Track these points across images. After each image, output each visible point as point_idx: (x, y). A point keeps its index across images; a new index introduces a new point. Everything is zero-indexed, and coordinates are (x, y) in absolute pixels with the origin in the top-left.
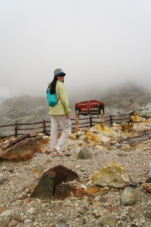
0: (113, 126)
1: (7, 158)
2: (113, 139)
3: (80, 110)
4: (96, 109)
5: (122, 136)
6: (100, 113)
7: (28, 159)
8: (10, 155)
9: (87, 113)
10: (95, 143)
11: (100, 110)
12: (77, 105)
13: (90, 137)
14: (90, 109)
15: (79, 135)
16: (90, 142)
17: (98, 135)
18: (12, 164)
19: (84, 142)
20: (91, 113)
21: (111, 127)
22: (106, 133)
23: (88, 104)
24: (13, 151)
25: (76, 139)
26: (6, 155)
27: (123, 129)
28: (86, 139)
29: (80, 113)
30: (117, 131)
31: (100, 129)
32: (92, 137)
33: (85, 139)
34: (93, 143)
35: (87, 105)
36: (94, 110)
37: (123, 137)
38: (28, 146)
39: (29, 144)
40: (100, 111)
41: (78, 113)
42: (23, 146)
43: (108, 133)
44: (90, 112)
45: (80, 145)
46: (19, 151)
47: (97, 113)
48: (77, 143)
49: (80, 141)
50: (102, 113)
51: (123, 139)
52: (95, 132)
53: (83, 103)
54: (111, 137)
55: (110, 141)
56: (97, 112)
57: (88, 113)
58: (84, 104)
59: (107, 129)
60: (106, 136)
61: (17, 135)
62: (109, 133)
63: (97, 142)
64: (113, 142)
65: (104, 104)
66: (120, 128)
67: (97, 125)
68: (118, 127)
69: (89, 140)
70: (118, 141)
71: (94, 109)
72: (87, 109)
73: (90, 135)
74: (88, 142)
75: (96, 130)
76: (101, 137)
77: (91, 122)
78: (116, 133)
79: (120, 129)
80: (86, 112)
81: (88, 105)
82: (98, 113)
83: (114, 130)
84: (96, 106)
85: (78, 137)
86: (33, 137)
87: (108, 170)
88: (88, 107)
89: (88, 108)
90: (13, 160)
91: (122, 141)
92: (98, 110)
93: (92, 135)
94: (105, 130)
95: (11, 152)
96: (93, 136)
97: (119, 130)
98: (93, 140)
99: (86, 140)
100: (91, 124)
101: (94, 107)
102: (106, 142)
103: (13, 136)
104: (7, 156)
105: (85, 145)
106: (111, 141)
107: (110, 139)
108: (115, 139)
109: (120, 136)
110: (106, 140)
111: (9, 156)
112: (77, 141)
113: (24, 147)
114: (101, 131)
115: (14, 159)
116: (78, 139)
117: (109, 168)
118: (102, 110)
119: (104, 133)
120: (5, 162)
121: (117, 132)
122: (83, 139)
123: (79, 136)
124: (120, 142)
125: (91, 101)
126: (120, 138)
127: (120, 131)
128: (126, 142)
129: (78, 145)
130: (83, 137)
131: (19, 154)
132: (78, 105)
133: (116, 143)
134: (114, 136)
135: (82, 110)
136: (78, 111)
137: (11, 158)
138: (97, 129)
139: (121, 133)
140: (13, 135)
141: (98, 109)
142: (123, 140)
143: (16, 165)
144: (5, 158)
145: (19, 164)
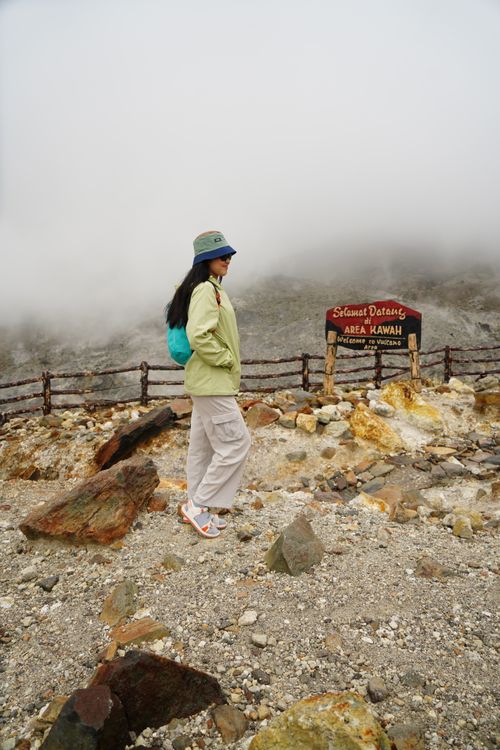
0: (447, 390)
1: (47, 531)
2: (441, 439)
3: (340, 332)
4: (392, 331)
5: (474, 431)
6: (405, 345)
7: (111, 540)
8: (57, 521)
9: (364, 341)
10: (378, 450)
11: (405, 334)
12: (330, 313)
13: (361, 430)
14: (373, 330)
15: (326, 418)
16: (362, 448)
17: (391, 425)
18: (63, 551)
19: (341, 444)
20: (376, 344)
21: (441, 392)
22: (418, 417)
23: (368, 312)
24: (67, 508)
25: (316, 431)
26: (46, 520)
27: (480, 405)
28: (350, 435)
29: (340, 340)
30: (458, 412)
31: (398, 404)
32: (369, 431)
33: (344, 435)
34: (369, 451)
35: (364, 317)
36: (386, 335)
37: (477, 435)
38: (115, 495)
39: (120, 487)
40: (407, 338)
41: (332, 341)
42: (99, 493)
43: (424, 419)
44: (371, 339)
45: (327, 454)
46: (87, 508)
47: (395, 343)
48: (317, 448)
49: (329, 441)
50: (412, 344)
51: (478, 444)
52: (382, 413)
53: (352, 308)
54: (435, 432)
55: (427, 448)
56: (397, 341)
57: (367, 343)
58: (354, 314)
59: (422, 403)
60: (419, 428)
61: (147, 400)
62: (429, 420)
63: (384, 446)
64: (440, 452)
65: (420, 315)
66: (472, 399)
67: (392, 388)
68: (465, 393)
69: (357, 440)
70: (457, 449)
71: (386, 330)
72: (363, 330)
73: (362, 422)
74: (353, 447)
75: (385, 406)
76: (398, 431)
77: (379, 367)
78: (454, 417)
79: (470, 405)
80: (359, 338)
81: (368, 316)
82: (399, 343)
83: (449, 408)
84: (395, 322)
85: (321, 425)
86: (182, 418)
87: (311, 734)
88: (367, 322)
89: (367, 327)
90: (65, 539)
91: (471, 449)
92: (398, 336)
93: (369, 423)
94: (416, 407)
95: (62, 512)
96: (371, 426)
97: (465, 408)
98: (369, 438)
99: (347, 437)
100: (379, 373)
101: (386, 324)
102: (414, 449)
103: (137, 403)
104: (49, 523)
105: (344, 454)
106: (434, 446)
107: (430, 438)
108: (449, 441)
109: (467, 431)
110: (415, 444)
111: (55, 523)
112: (318, 440)
113: (103, 496)
114: (401, 410)
115: (69, 535)
116: (321, 433)
117: (315, 729)
118: (412, 336)
119: (411, 418)
120: (41, 540)
121: (460, 414)
122: (337, 434)
123: (325, 424)
124: (466, 452)
125: (379, 305)
126: (466, 436)
127: (468, 412)
128: (485, 456)
129: (318, 453)
130: (338, 428)
131: (85, 521)
132: (334, 316)
133: (449, 455)
134: (446, 429)
135: (347, 330)
136: (332, 334)
137: (60, 533)
138: (390, 403)
139: (471, 420)
140: (136, 400)
141: (400, 331)
142: (474, 446)
143: (75, 555)
144: (40, 529)
145: (83, 552)
